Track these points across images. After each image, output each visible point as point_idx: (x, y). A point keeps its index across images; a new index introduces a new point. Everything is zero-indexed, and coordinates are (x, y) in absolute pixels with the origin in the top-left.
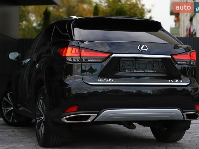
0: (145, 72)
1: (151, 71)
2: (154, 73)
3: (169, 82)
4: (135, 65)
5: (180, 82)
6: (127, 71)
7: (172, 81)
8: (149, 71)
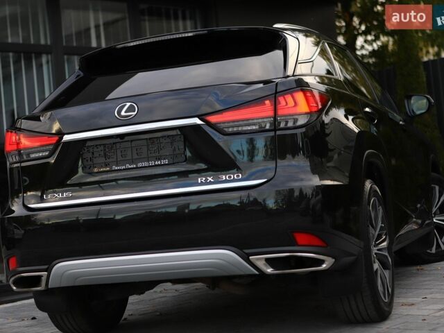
1: (152, 163)
2: (158, 165)
3: (202, 184)
4: (116, 153)
6: (96, 170)
7: (210, 179)
8: (146, 164)
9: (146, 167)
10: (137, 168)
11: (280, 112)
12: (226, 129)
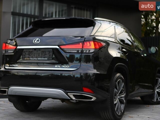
0: (38, 60)
1: (42, 59)
2: (44, 60)
3: (56, 68)
4: (32, 54)
5: (66, 68)
6: (25, 59)
7: (59, 66)
11: (84, 47)
12: (66, 51)
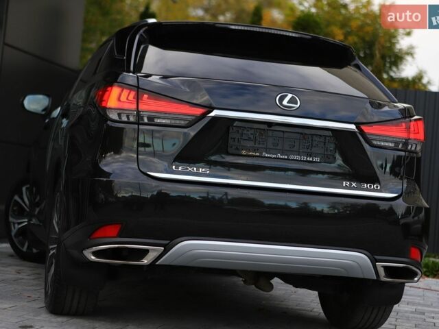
1: (304, 158)
4: (266, 140)
6: (244, 153)
7: (354, 185)
8: (298, 158)
9: (297, 160)
10: (288, 159)
